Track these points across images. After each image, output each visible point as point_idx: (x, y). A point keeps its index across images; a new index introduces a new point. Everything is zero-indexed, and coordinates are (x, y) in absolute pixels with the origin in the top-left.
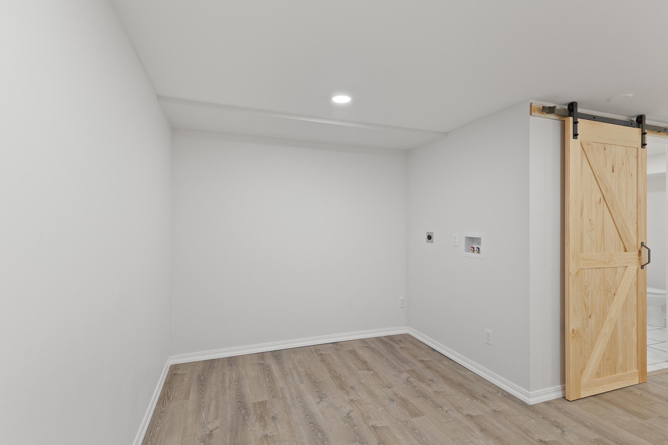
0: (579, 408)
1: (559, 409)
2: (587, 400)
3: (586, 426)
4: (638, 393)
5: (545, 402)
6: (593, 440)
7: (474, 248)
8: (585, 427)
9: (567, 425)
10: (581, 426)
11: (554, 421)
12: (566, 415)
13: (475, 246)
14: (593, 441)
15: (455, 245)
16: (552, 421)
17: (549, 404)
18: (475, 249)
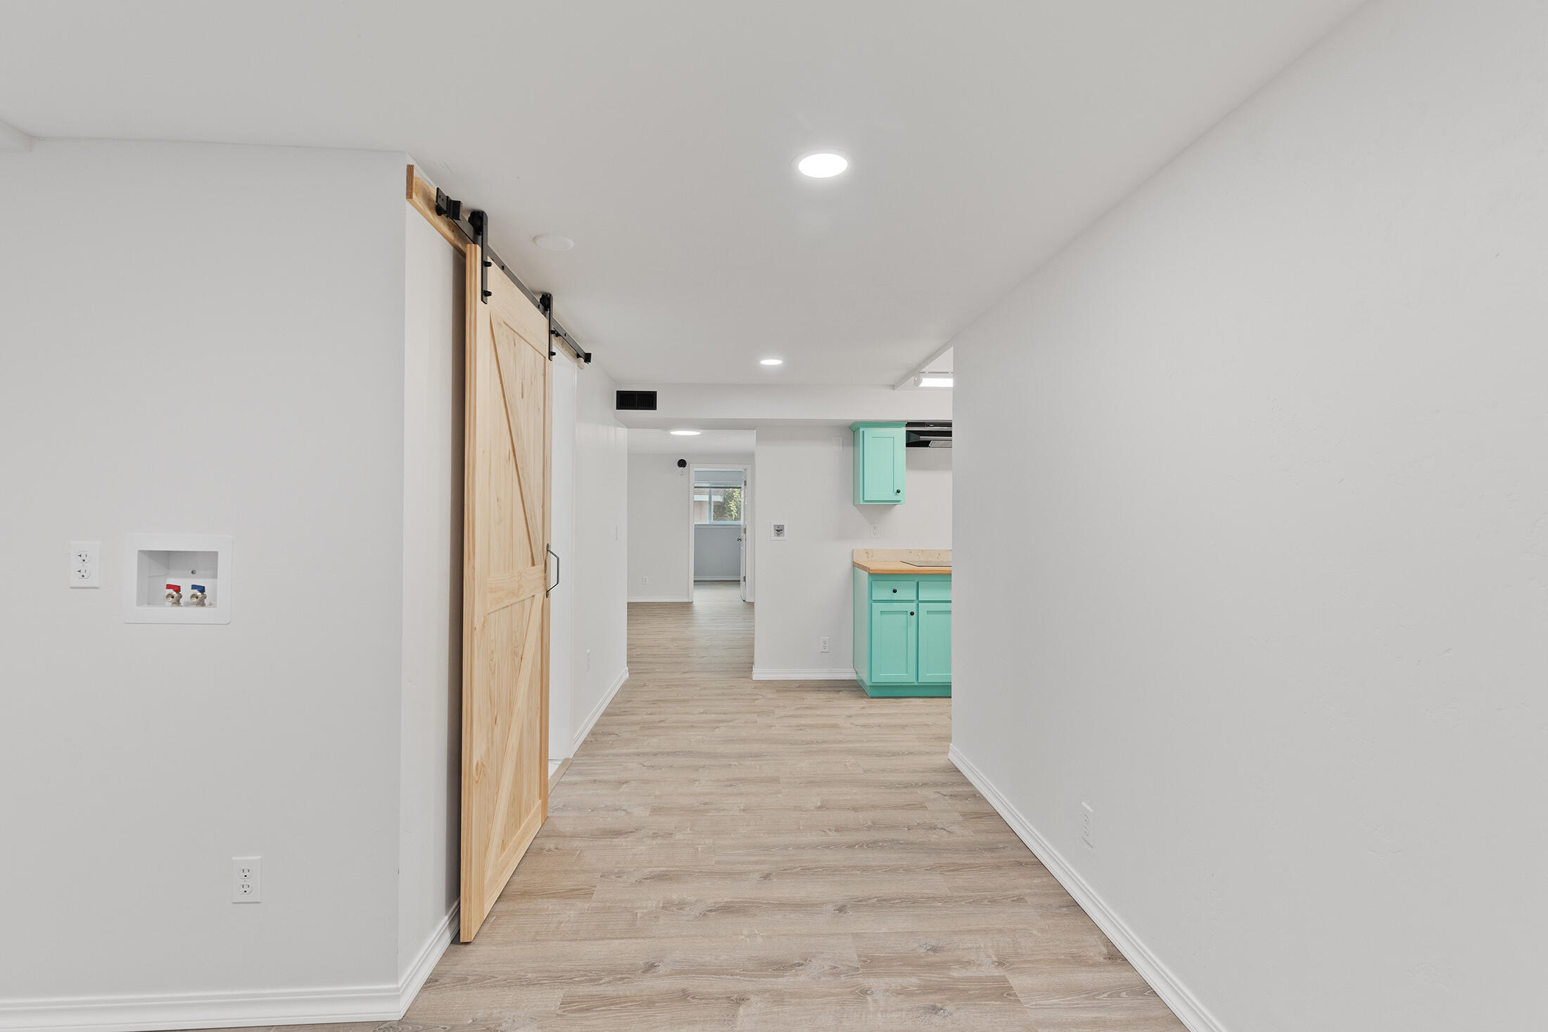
0: (494, 948)
1: (462, 980)
2: (493, 916)
3: (530, 983)
4: (552, 846)
5: (425, 983)
6: (559, 1009)
7: (177, 589)
8: (531, 987)
9: (500, 1013)
10: (523, 990)
11: (471, 1023)
12: (484, 988)
13: (186, 585)
14: (559, 1012)
15: (83, 583)
16: (469, 1025)
17: (436, 981)
18: (187, 592)
